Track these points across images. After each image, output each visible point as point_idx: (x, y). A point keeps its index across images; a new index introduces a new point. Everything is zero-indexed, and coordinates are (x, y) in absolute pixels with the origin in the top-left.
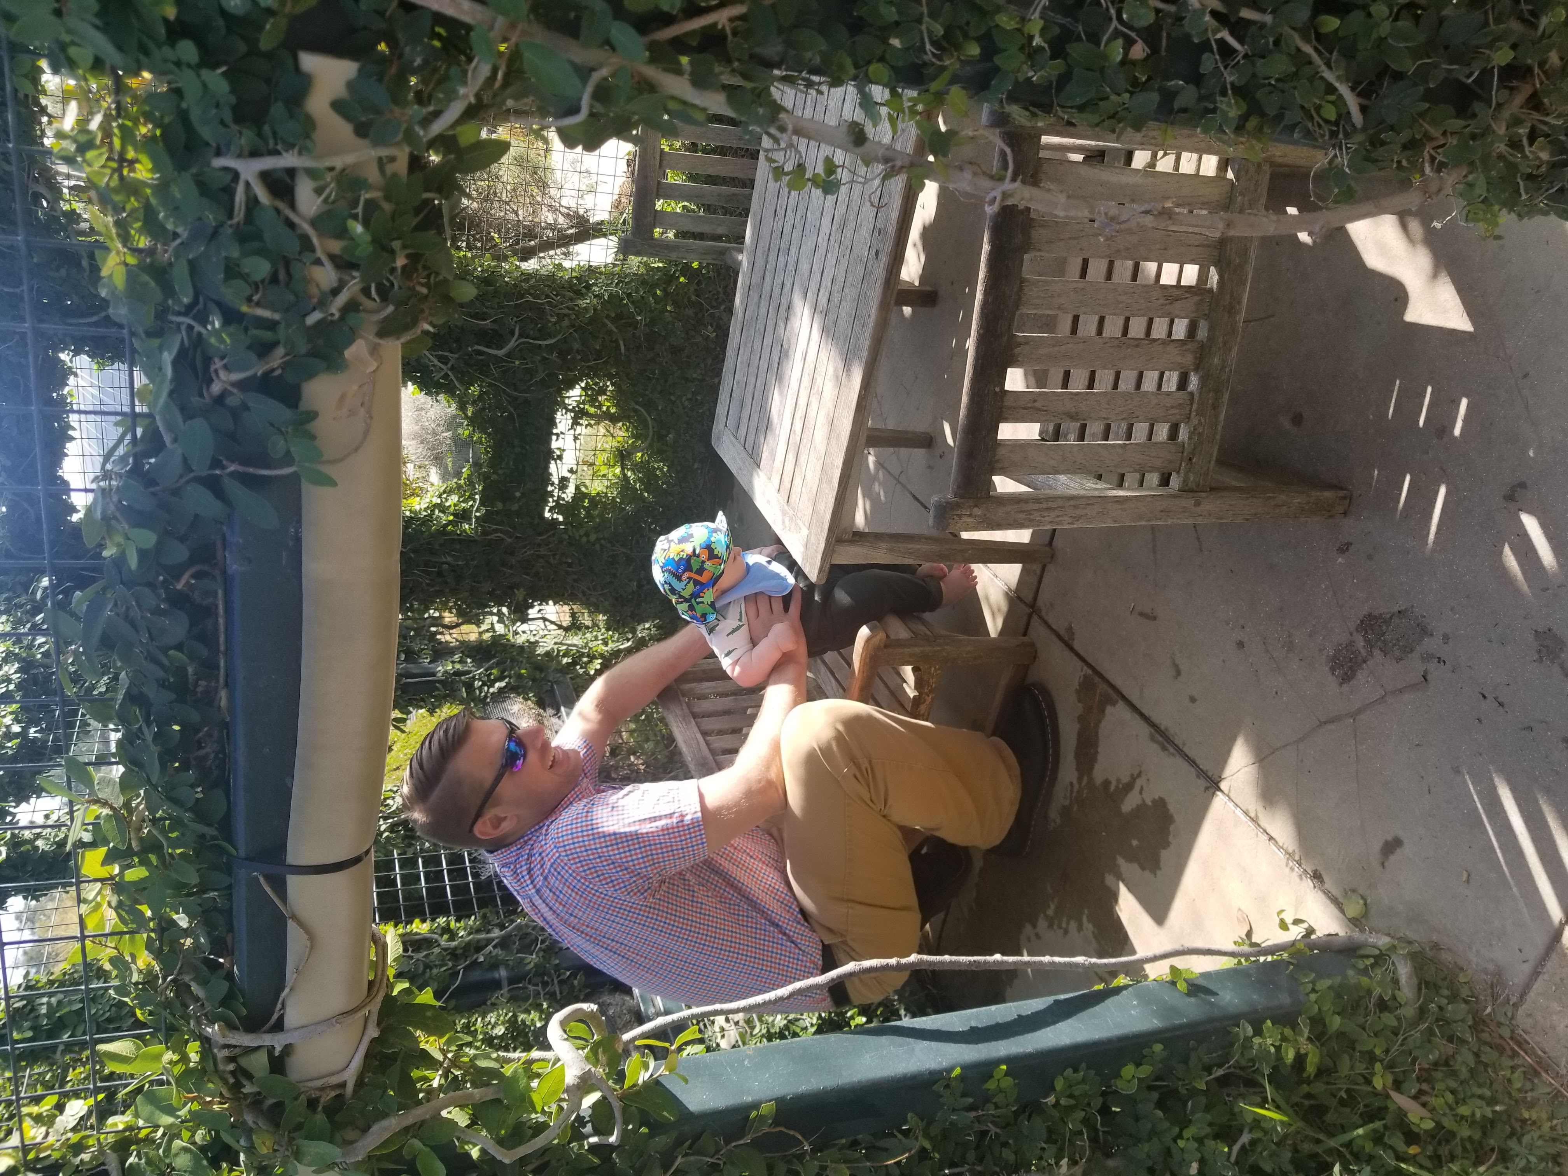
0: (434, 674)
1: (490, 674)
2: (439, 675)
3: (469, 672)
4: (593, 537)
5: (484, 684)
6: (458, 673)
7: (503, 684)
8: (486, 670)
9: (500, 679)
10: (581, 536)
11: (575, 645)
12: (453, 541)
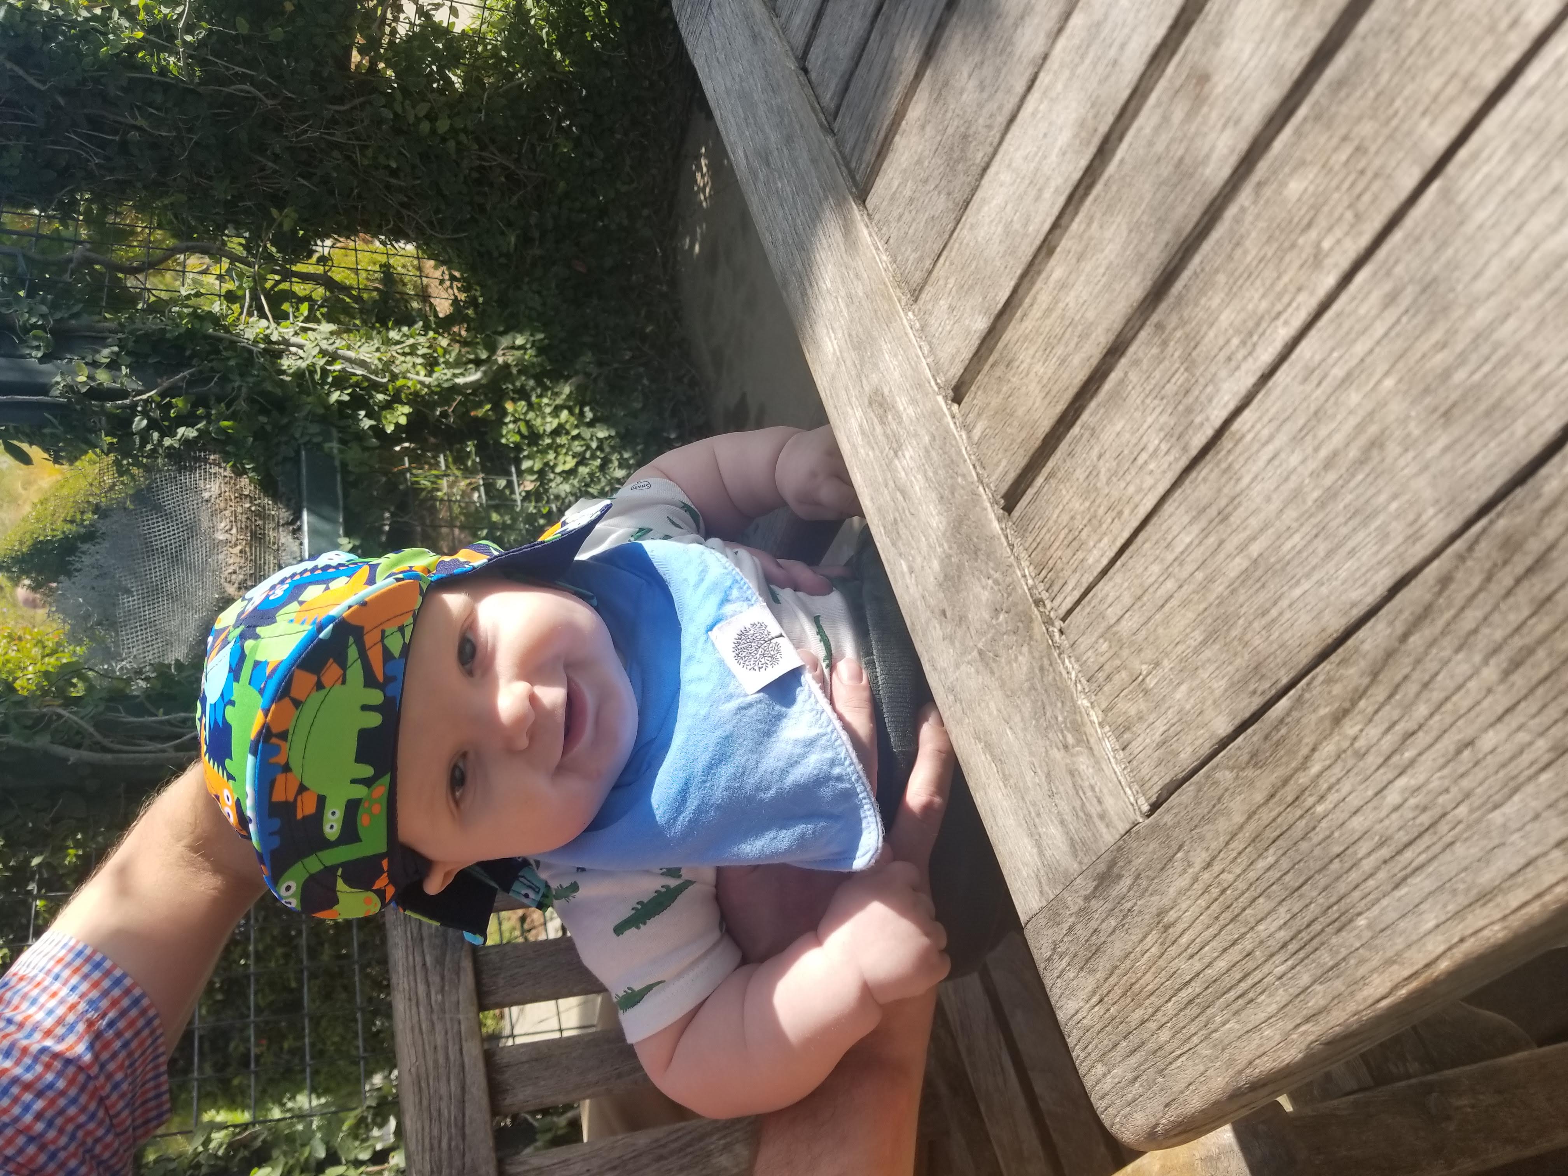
0: (44, 389)
1: (170, 406)
2: (56, 392)
3: (123, 394)
4: (443, 125)
5: (153, 424)
6: (98, 393)
7: (192, 433)
8: (163, 395)
9: (188, 420)
10: (418, 120)
11: (363, 364)
12: (150, 84)
